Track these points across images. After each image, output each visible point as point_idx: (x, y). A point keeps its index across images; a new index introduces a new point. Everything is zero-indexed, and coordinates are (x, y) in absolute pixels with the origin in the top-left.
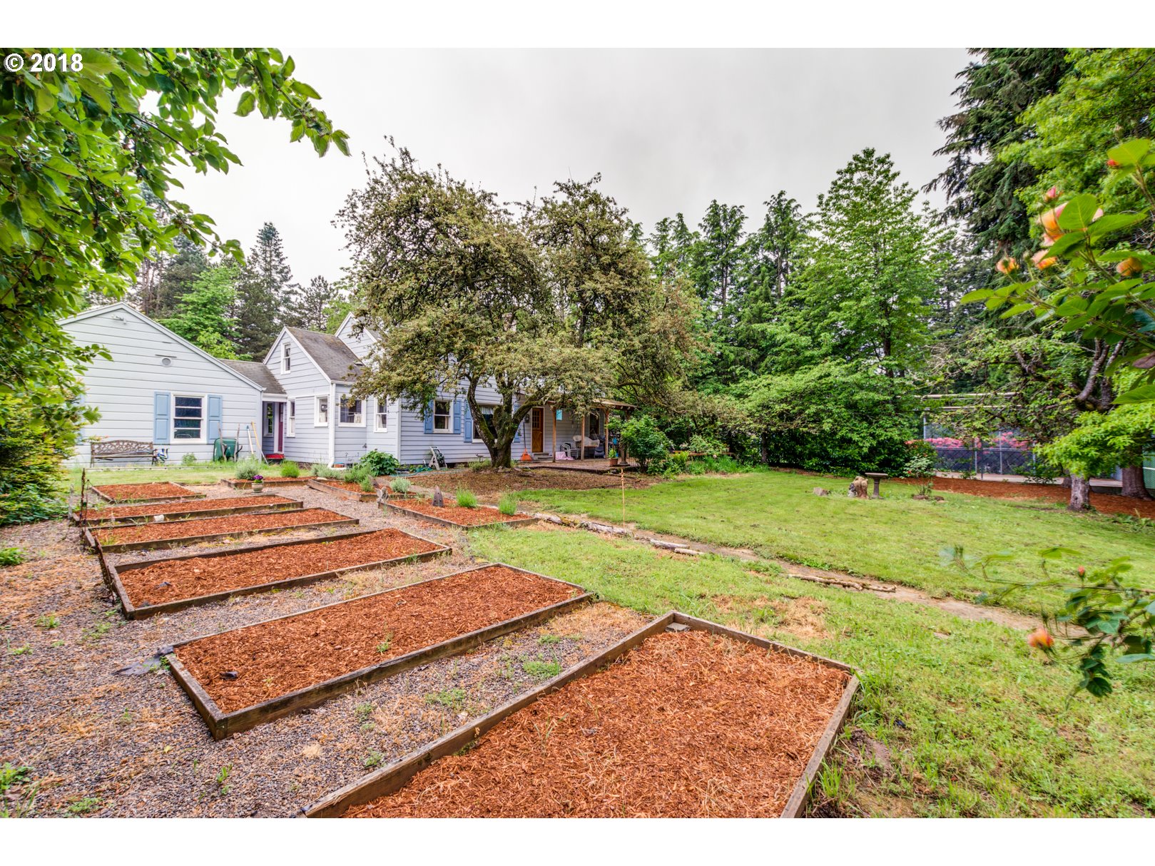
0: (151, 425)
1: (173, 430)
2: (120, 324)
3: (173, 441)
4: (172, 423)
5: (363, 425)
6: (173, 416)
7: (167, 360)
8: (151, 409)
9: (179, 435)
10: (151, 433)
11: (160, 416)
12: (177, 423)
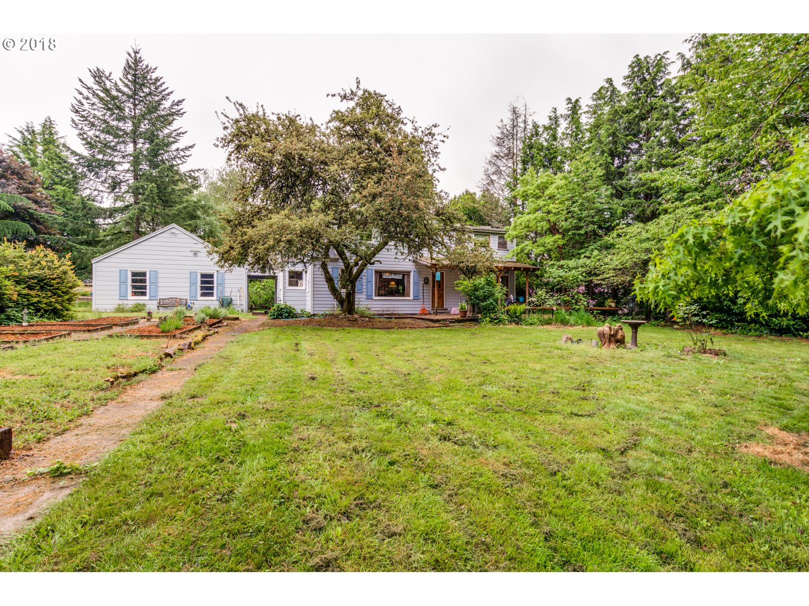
0: (188, 289)
1: (199, 292)
2: (173, 236)
3: (200, 298)
4: (199, 289)
5: (303, 288)
6: (199, 284)
7: (195, 254)
8: (188, 280)
9: (203, 295)
10: (188, 294)
11: (193, 284)
12: (202, 288)
